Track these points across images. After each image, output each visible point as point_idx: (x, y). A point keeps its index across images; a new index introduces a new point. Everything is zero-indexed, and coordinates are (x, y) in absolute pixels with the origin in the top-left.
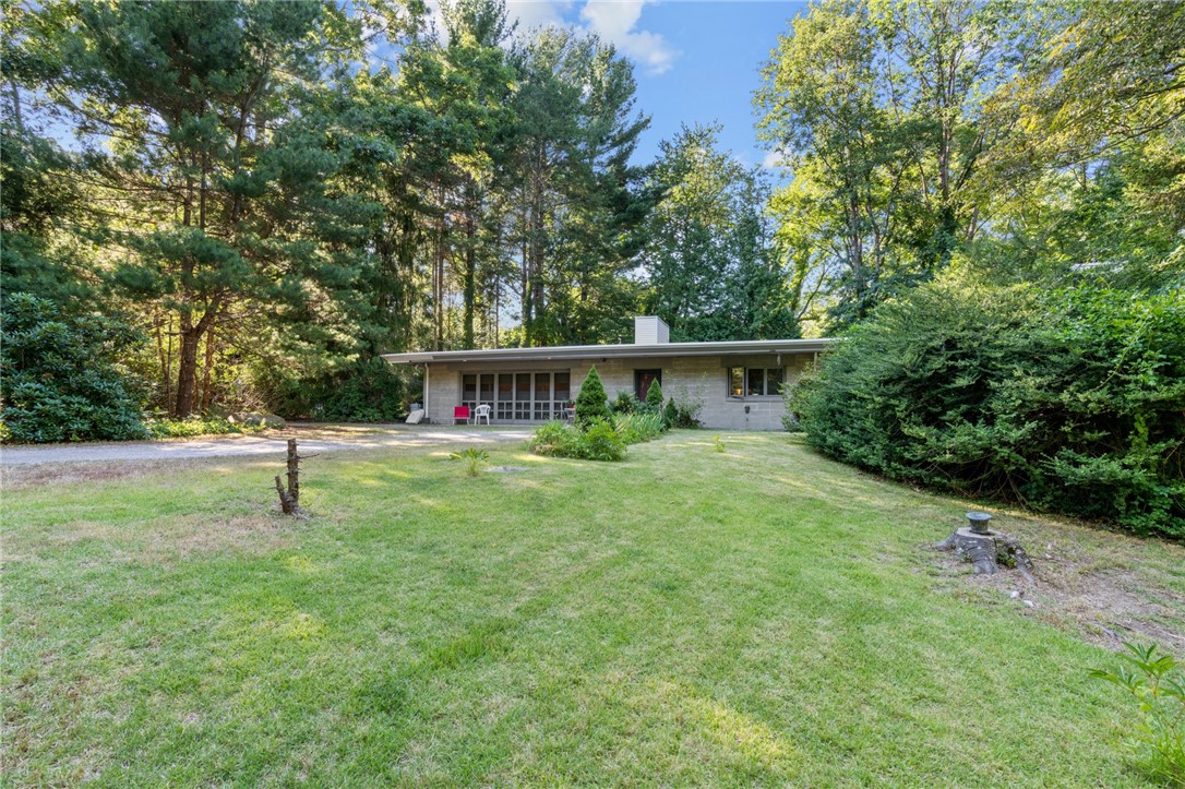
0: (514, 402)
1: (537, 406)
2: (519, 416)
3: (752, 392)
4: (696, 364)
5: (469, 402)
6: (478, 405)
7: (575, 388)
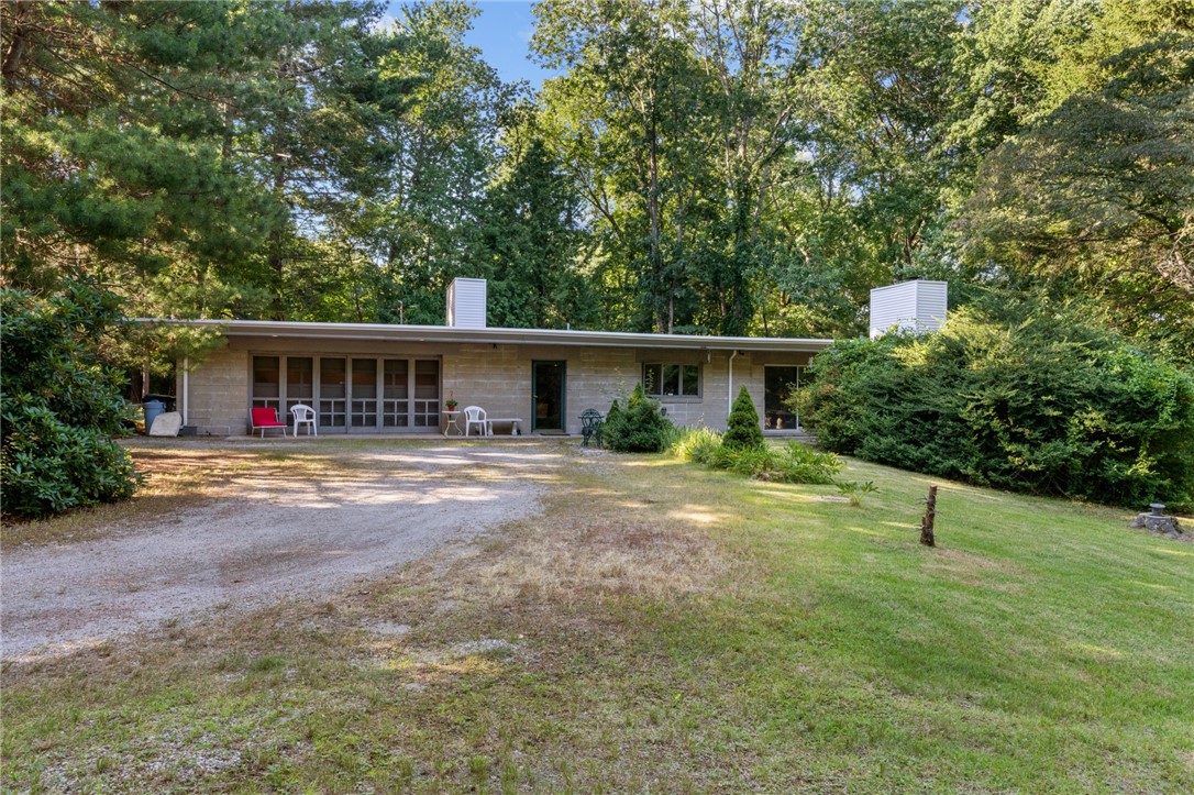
0: (349, 400)
1: (388, 406)
2: (357, 421)
3: (666, 391)
4: (607, 357)
5: (266, 399)
6: (283, 405)
7: (450, 383)
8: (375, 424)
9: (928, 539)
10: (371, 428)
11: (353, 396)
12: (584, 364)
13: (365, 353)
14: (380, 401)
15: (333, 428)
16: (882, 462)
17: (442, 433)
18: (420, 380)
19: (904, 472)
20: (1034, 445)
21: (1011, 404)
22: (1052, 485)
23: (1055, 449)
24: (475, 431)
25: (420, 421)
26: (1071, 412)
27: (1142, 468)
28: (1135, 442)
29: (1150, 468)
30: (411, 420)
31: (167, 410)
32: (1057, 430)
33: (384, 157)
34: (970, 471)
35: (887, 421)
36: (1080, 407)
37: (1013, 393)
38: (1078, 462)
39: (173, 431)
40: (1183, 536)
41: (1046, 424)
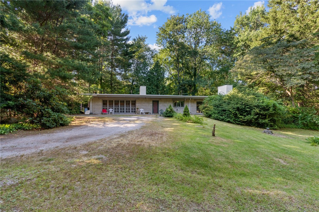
0: (119, 108)
2: (121, 112)
3: (178, 106)
4: (167, 100)
5: (105, 108)
6: (108, 109)
7: (138, 105)
8: (124, 112)
9: (214, 135)
10: (123, 113)
11: (120, 107)
12: (162, 101)
13: (122, 99)
14: (125, 108)
15: (117, 113)
16: (215, 119)
17: (136, 114)
18: (132, 104)
19: (220, 121)
20: (245, 116)
21: (240, 108)
22: (249, 124)
23: (249, 117)
24: (142, 113)
25: (132, 112)
26: (252, 109)
27: (267, 121)
28: (265, 115)
29: (268, 121)
30: (131, 111)
31: (88, 110)
32: (249, 113)
33: (129, 65)
34: (232, 121)
35: (216, 111)
36: (254, 109)
37: (240, 106)
38: (253, 119)
39: (89, 114)
40: (273, 134)
41: (247, 112)
